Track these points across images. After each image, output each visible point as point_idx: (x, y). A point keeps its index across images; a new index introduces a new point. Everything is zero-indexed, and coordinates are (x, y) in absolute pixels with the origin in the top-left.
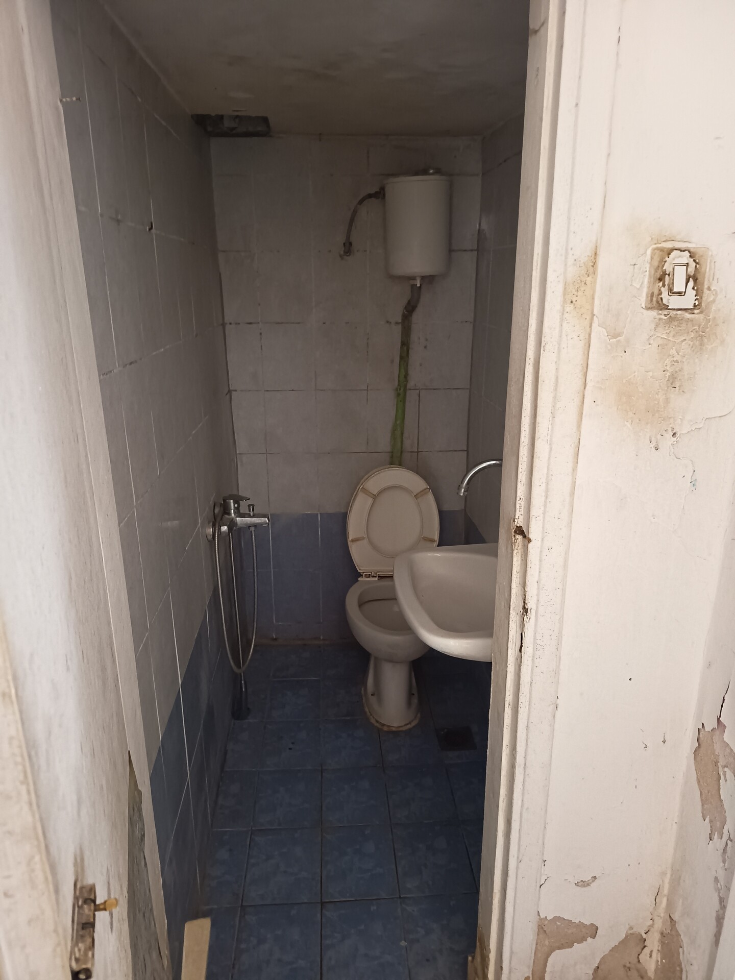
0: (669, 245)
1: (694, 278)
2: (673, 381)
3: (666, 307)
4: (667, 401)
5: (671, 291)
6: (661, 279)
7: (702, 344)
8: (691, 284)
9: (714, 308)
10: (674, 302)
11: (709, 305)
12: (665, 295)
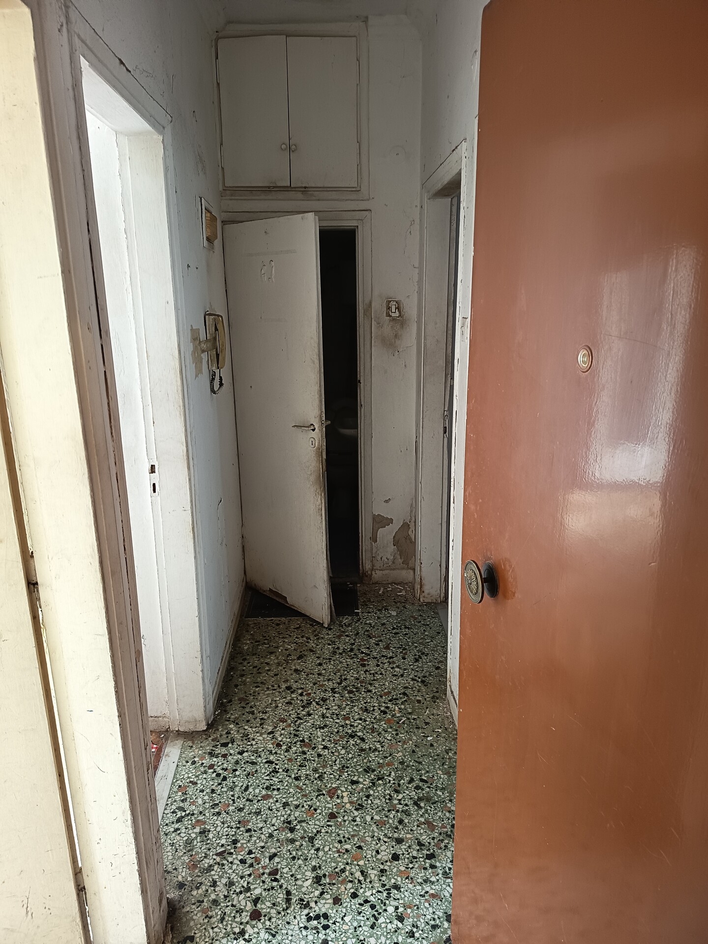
0: (391, 300)
1: (398, 308)
2: (396, 336)
3: (391, 316)
4: (395, 342)
5: (392, 312)
6: (389, 309)
7: (403, 326)
8: (397, 310)
9: (405, 316)
10: (393, 315)
11: (403, 315)
12: (390, 313)
